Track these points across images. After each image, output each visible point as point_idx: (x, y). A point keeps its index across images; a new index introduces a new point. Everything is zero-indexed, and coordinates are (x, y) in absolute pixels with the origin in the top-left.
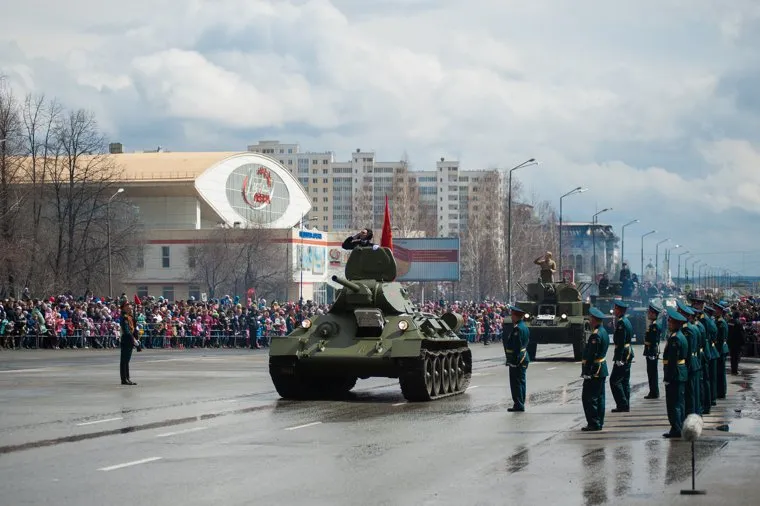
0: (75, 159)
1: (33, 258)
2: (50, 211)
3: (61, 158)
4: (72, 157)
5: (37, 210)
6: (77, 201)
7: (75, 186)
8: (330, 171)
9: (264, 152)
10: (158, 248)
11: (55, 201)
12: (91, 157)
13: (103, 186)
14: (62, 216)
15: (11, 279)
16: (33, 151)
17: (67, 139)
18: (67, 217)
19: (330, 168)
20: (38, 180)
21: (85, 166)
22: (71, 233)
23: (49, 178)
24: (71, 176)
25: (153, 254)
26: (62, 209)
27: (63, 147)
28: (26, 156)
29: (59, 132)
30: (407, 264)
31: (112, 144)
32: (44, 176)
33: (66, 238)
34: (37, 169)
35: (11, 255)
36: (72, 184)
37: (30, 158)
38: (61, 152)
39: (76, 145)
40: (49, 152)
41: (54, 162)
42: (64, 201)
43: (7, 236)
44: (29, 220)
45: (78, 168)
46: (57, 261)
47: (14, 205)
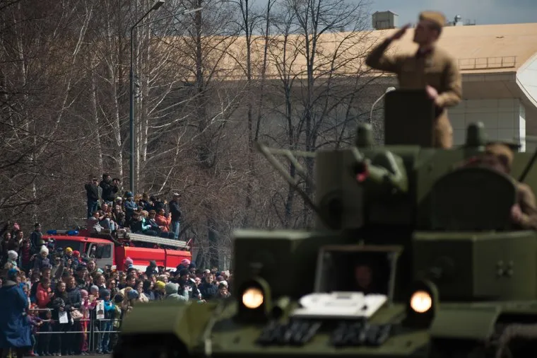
0: (315, 39)
1: (249, 202)
2: (275, 125)
3: (292, 37)
4: (310, 37)
5: (254, 124)
6: (318, 109)
7: (316, 84)
11: (283, 108)
12: (341, 36)
13: (361, 83)
14: (295, 132)
15: (212, 236)
16: (247, 27)
17: (303, 7)
18: (303, 133)
20: (256, 74)
21: (333, 52)
23: (273, 70)
24: (310, 67)
26: (296, 122)
27: (296, 20)
28: (236, 34)
31: (377, 14)
32: (264, 68)
34: (254, 56)
35: (211, 197)
36: (311, 80)
37: (242, 39)
38: (293, 28)
39: (317, 16)
40: (272, 27)
41: (281, 46)
42: (299, 108)
43: (206, 167)
44: (241, 140)
45: (320, 53)
46: (287, 206)
47: (217, 115)
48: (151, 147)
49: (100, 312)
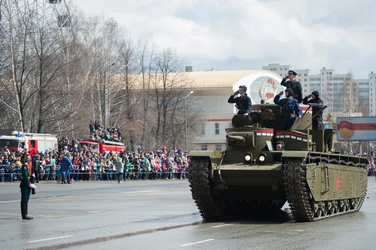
0: (166, 75)
1: (144, 129)
2: (152, 104)
3: (158, 75)
4: (165, 74)
5: (146, 104)
6: (167, 98)
7: (166, 90)
8: (308, 80)
9: (271, 70)
10: (213, 123)
11: (155, 98)
12: (175, 74)
13: (182, 90)
14: (160, 106)
15: (132, 142)
16: (143, 70)
17: (162, 65)
18: (162, 107)
19: (308, 78)
20: (146, 87)
21: (172, 79)
22: (164, 115)
23: (151, 84)
24: (164, 84)
25: (210, 127)
26: (160, 103)
27: (159, 68)
28: (139, 73)
29: (157, 60)
30: (352, 131)
31: (187, 67)
33: (162, 118)
34: (145, 81)
35: (132, 129)
36: (165, 89)
37: (141, 75)
38: (158, 71)
39: (167, 68)
40: (151, 71)
41: (154, 77)
42: (161, 98)
43: (130, 118)
44: (141, 109)
45: (168, 80)
46: (157, 131)
47: (133, 101)
48: (111, 111)
49: (95, 167)
